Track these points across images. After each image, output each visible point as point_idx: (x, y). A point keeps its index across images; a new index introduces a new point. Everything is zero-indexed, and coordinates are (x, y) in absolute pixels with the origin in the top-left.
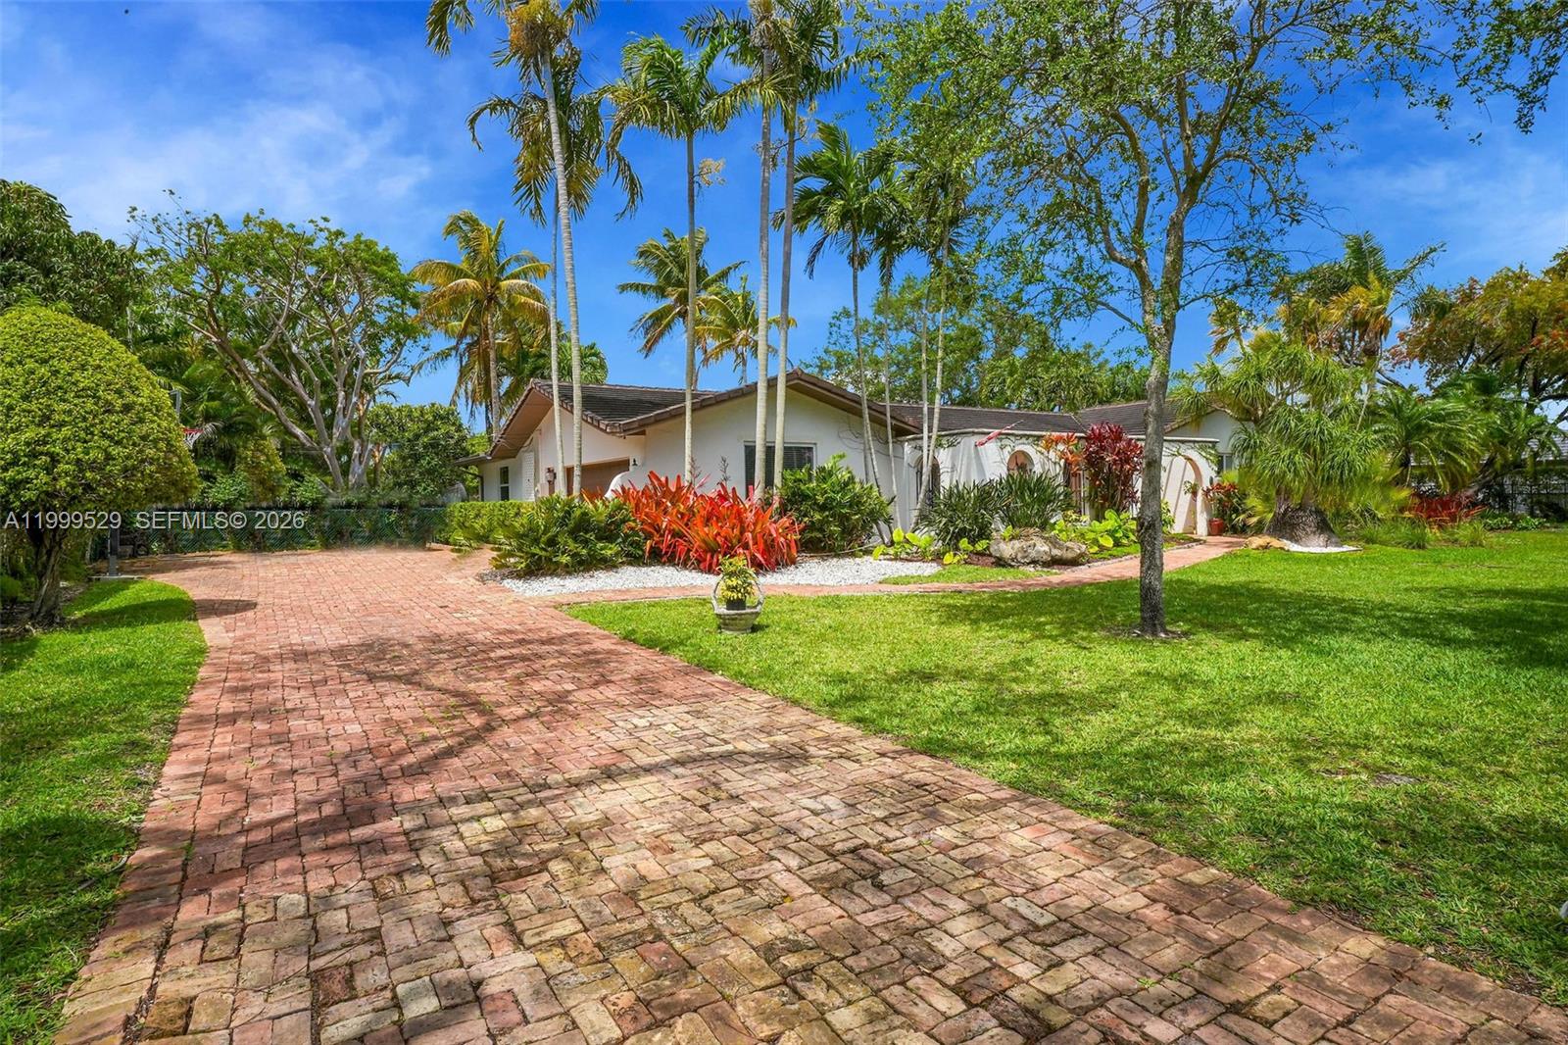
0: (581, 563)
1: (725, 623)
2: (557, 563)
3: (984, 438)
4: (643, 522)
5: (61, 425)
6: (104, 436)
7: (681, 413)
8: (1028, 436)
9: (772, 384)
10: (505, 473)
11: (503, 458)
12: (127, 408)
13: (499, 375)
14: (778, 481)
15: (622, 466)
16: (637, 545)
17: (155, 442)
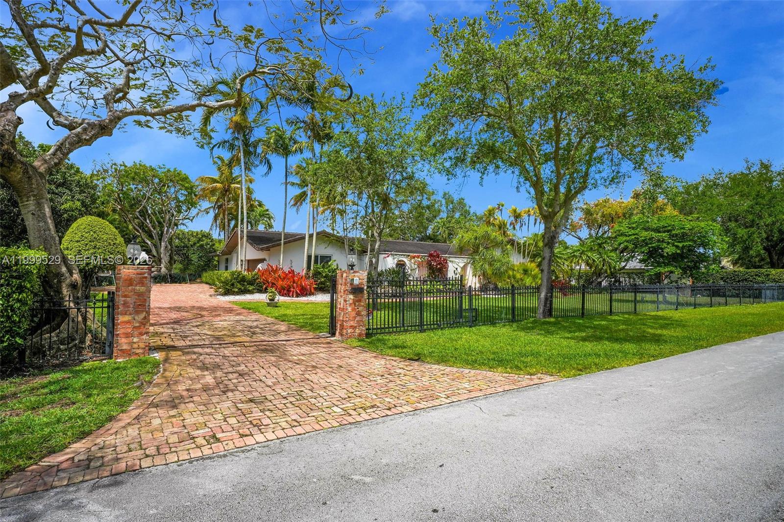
0: (242, 291)
1: (269, 305)
2: (234, 291)
3: (387, 255)
4: (263, 280)
5: (99, 249)
6: (109, 252)
7: (280, 245)
8: (404, 255)
9: (311, 236)
10: (227, 260)
11: (227, 255)
12: (114, 244)
13: (229, 221)
14: (312, 268)
15: (262, 261)
16: (262, 287)
17: (121, 253)
